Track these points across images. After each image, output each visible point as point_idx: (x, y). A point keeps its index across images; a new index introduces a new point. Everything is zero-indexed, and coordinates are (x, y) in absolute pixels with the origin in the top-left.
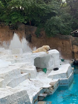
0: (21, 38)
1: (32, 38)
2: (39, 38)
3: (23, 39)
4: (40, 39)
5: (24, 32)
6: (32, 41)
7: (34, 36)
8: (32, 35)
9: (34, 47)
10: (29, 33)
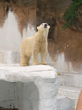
0: (23, 25)
1: (56, 28)
2: (75, 30)
3: (28, 28)
4: (78, 34)
5: (35, 11)
6: (55, 38)
7: (61, 23)
8: (57, 22)
9: (60, 52)
10: (51, 15)
